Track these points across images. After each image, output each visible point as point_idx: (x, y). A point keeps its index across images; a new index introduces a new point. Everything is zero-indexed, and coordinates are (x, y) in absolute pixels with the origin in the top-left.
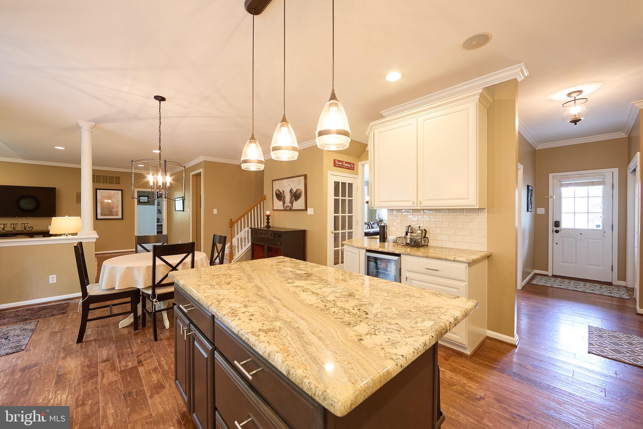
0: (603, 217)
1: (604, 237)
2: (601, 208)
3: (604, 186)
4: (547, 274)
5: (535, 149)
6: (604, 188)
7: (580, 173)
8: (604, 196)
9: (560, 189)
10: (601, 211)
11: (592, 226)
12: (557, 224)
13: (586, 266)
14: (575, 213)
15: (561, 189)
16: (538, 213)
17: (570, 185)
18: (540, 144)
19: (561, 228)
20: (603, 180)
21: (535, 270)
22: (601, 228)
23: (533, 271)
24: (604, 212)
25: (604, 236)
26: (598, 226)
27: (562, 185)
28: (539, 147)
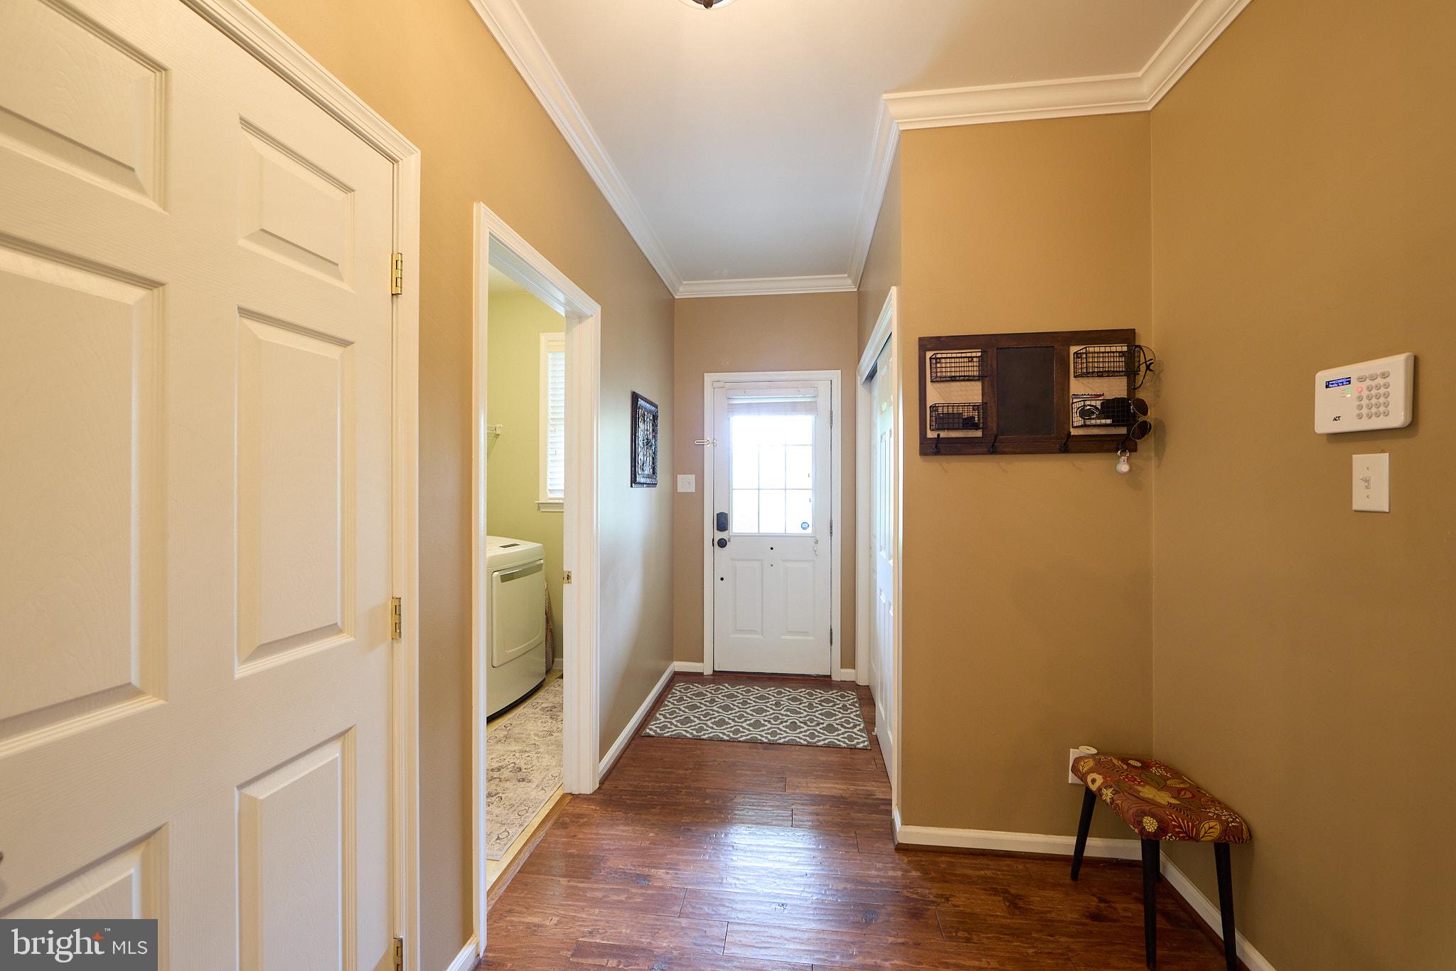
0: (813, 500)
1: (816, 555)
2: (811, 475)
3: (815, 418)
4: (702, 672)
5: (673, 296)
6: (815, 422)
7: (770, 378)
8: (816, 446)
9: (729, 419)
10: (809, 483)
11: (795, 529)
12: (722, 522)
13: (783, 637)
14: (759, 490)
15: (731, 418)
16: (680, 490)
17: (749, 408)
18: (684, 282)
19: (731, 534)
20: (813, 400)
21: (673, 661)
22: (809, 531)
23: (667, 667)
24: (815, 489)
25: (815, 551)
26: (804, 526)
27: (732, 409)
28: (683, 291)
